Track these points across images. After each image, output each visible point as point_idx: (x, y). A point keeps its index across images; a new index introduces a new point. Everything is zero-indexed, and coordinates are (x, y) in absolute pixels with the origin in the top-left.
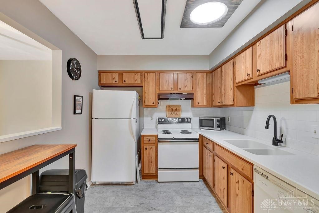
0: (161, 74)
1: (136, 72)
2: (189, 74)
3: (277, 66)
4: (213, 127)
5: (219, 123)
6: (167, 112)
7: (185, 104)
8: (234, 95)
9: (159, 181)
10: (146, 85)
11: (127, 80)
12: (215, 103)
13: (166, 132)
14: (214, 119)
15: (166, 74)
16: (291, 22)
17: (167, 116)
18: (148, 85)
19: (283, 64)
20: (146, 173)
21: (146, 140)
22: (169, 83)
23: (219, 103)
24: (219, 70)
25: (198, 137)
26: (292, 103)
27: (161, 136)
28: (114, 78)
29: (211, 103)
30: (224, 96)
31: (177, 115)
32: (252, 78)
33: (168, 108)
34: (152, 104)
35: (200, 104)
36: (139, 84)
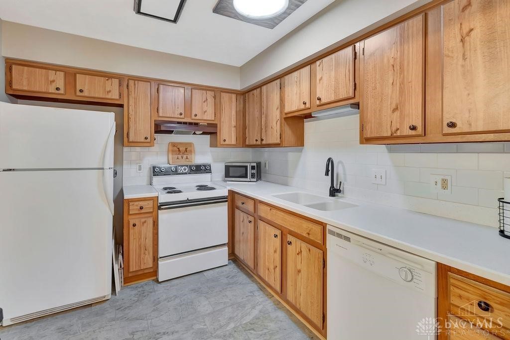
0: (162, 86)
1: (108, 76)
2: (210, 92)
3: (343, 95)
4: (246, 177)
5: (254, 171)
6: (170, 156)
7: (201, 142)
8: (281, 130)
9: (160, 281)
10: (131, 102)
11: (86, 89)
12: (249, 141)
13: (171, 190)
14: (248, 165)
15: (170, 87)
16: (362, 43)
17: (171, 163)
18: (135, 103)
19: (351, 94)
20: (133, 272)
21: (134, 208)
22: (176, 104)
23: (256, 140)
24: (257, 92)
25: (227, 194)
26: (362, 143)
27: (164, 198)
28: (53, 81)
29: (243, 142)
30: (266, 131)
31: (188, 160)
32: (310, 108)
33: (171, 148)
34: (143, 140)
35: (226, 143)
36: (117, 100)
